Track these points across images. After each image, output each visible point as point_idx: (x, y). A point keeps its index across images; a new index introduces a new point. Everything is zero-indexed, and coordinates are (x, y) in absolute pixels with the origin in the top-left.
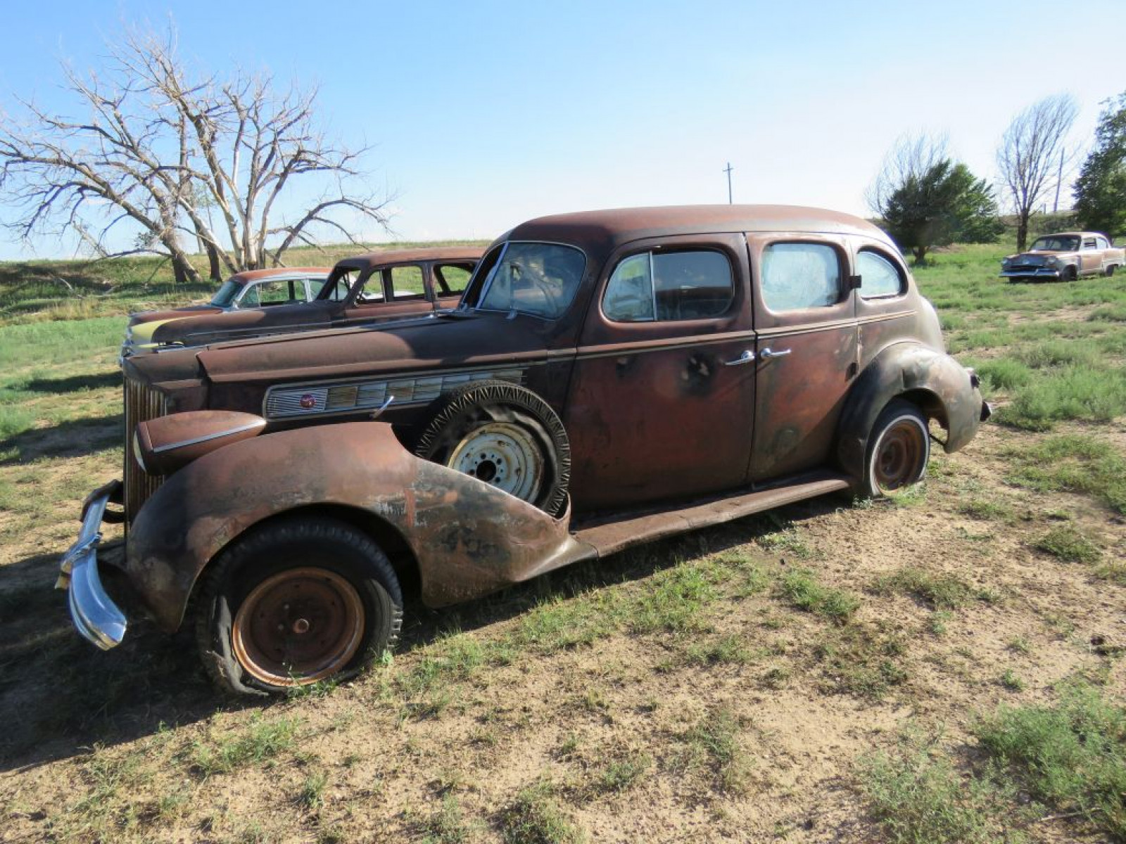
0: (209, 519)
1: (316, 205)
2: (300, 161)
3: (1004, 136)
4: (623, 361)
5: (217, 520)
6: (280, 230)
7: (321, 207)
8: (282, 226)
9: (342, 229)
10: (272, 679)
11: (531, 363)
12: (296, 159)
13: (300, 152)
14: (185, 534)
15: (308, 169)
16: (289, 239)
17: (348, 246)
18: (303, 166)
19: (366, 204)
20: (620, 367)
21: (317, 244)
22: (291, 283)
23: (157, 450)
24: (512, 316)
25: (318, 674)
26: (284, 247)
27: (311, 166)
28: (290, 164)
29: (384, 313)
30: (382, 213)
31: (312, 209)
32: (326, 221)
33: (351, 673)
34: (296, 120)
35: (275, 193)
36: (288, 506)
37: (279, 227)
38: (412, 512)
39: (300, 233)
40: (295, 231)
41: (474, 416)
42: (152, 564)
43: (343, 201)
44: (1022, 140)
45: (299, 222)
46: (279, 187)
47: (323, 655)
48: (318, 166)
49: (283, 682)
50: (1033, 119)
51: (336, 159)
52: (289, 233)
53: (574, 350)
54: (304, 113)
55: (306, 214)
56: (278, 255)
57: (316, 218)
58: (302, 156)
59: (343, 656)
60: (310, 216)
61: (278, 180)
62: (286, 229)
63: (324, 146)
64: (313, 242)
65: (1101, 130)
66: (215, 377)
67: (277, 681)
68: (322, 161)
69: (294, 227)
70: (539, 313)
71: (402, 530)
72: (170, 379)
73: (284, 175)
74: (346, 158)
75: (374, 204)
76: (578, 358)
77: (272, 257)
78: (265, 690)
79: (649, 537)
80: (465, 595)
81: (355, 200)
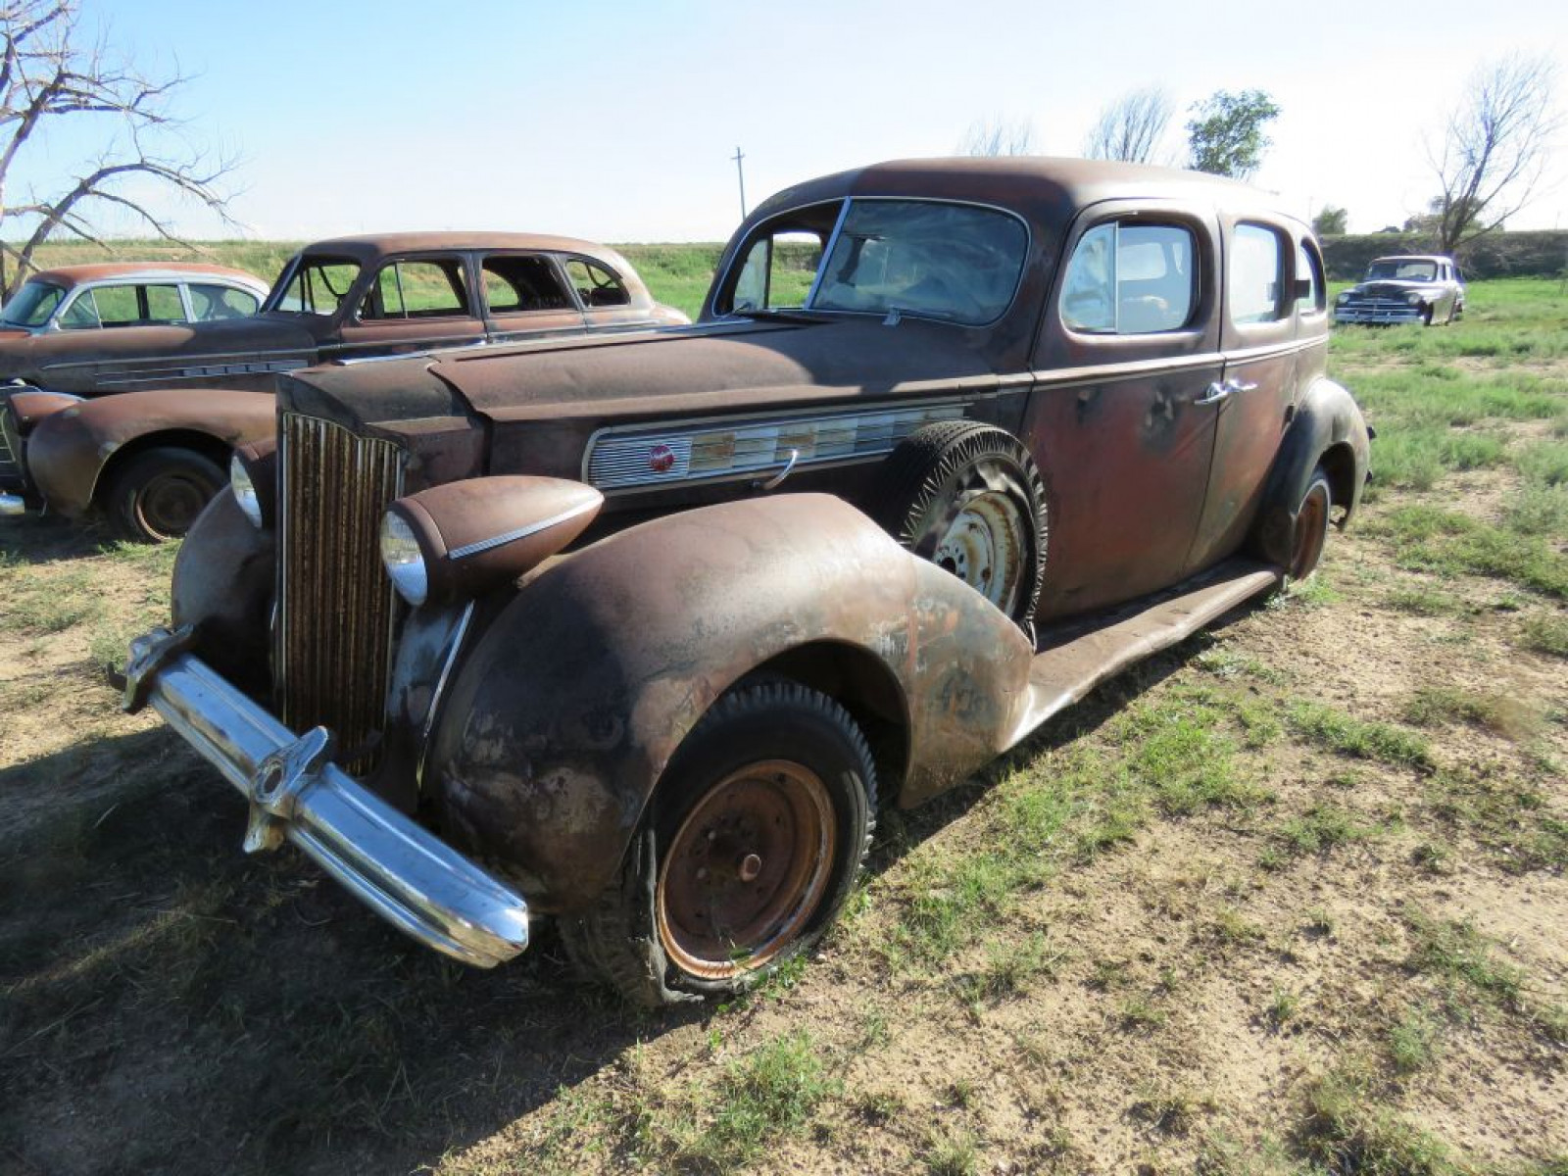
0: (664, 683)
1: (93, 171)
2: (62, 91)
3: (1092, 137)
4: (1085, 396)
5: (677, 685)
6: (26, 209)
7: (102, 174)
8: (30, 203)
9: (144, 214)
10: (704, 969)
11: (978, 396)
12: (53, 90)
13: (61, 77)
14: (627, 717)
15: (77, 107)
16: (46, 227)
17: (155, 243)
18: (63, 100)
19: (185, 173)
20: (1081, 404)
21: (97, 238)
22: (141, 290)
23: (455, 554)
24: (892, 321)
25: (767, 946)
26: (37, 239)
27: (80, 103)
28: (43, 96)
29: (408, 335)
30: (212, 189)
31: (87, 176)
32: (115, 199)
33: (815, 936)
34: (50, 18)
35: (16, 145)
36: (777, 650)
37: (22, 204)
38: (914, 647)
39: (65, 217)
40: (56, 214)
41: (966, 480)
42: (561, 781)
43: (142, 166)
44: (1111, 143)
45: (62, 197)
46: (22, 134)
47: (763, 912)
48: (93, 102)
49: (719, 970)
50: (1122, 117)
51: (126, 93)
52: (45, 217)
53: (1026, 377)
54: (59, 10)
55: (75, 185)
56: (27, 251)
57: (96, 193)
58: (69, 83)
59: (801, 911)
60: (84, 189)
61: (20, 122)
62: (39, 209)
63: (103, 68)
64: (88, 232)
65: (1194, 140)
66: (498, 412)
67: (711, 970)
68: (105, 96)
69: (54, 205)
70: (947, 315)
71: (901, 682)
72: (400, 415)
73: (32, 114)
74: (143, 95)
75: (199, 173)
76: (1035, 389)
77: (16, 254)
78: (697, 991)
79: (1118, 667)
80: (948, 781)
81: (165, 166)
